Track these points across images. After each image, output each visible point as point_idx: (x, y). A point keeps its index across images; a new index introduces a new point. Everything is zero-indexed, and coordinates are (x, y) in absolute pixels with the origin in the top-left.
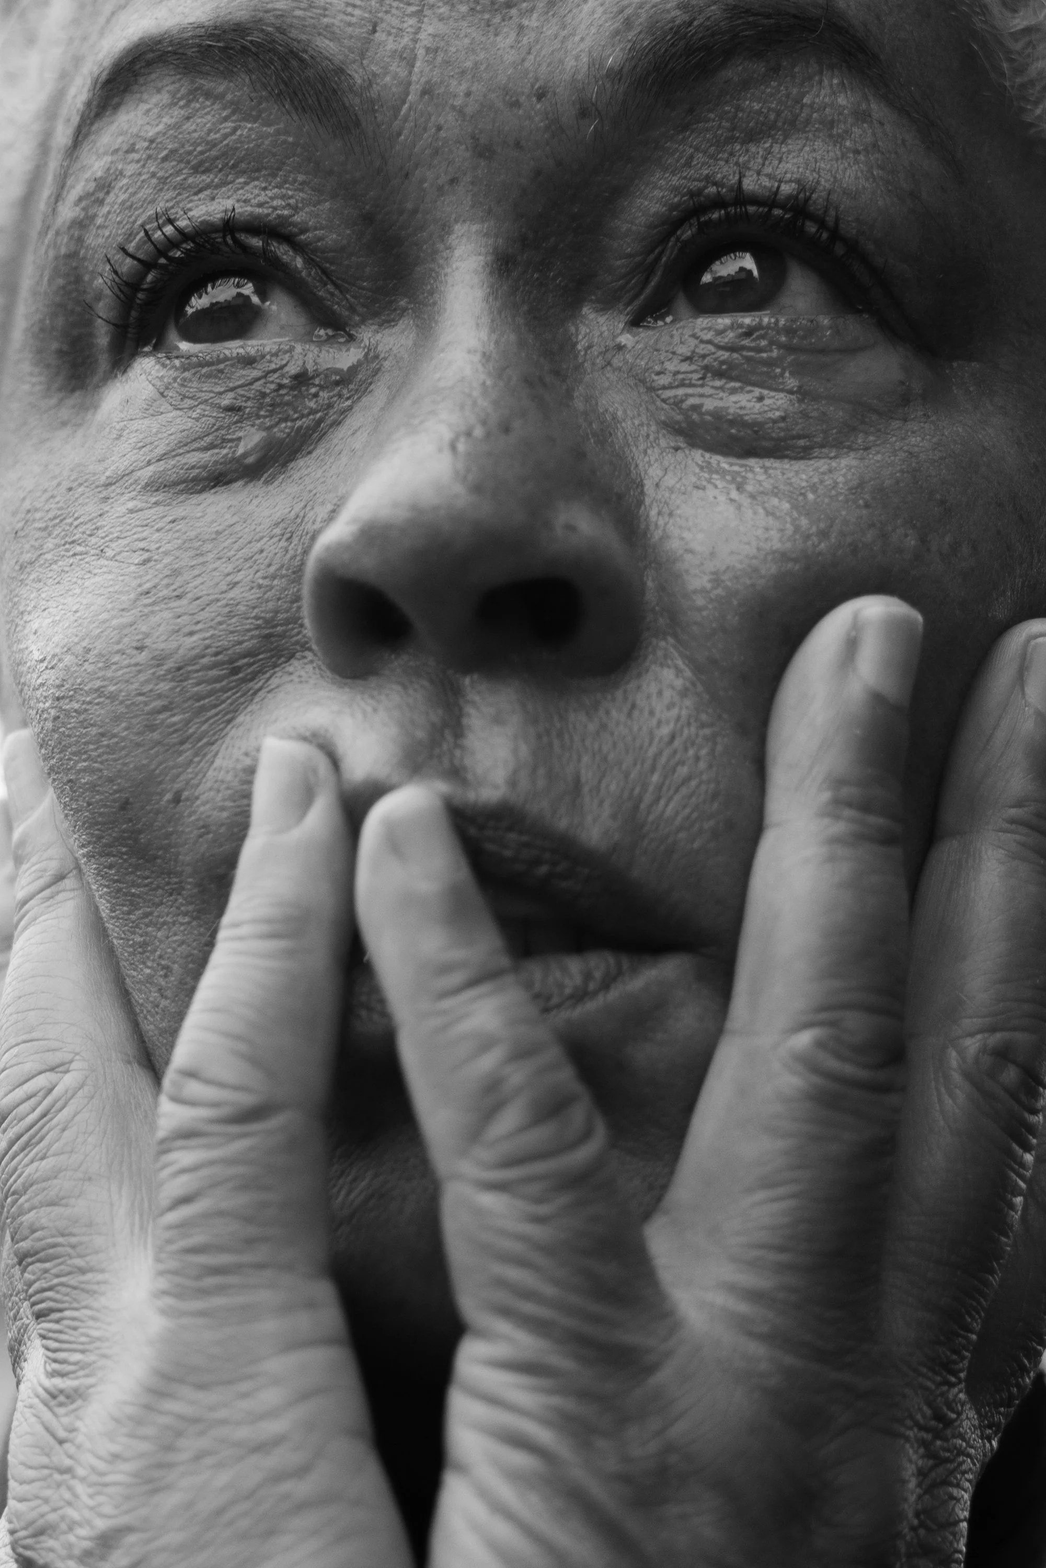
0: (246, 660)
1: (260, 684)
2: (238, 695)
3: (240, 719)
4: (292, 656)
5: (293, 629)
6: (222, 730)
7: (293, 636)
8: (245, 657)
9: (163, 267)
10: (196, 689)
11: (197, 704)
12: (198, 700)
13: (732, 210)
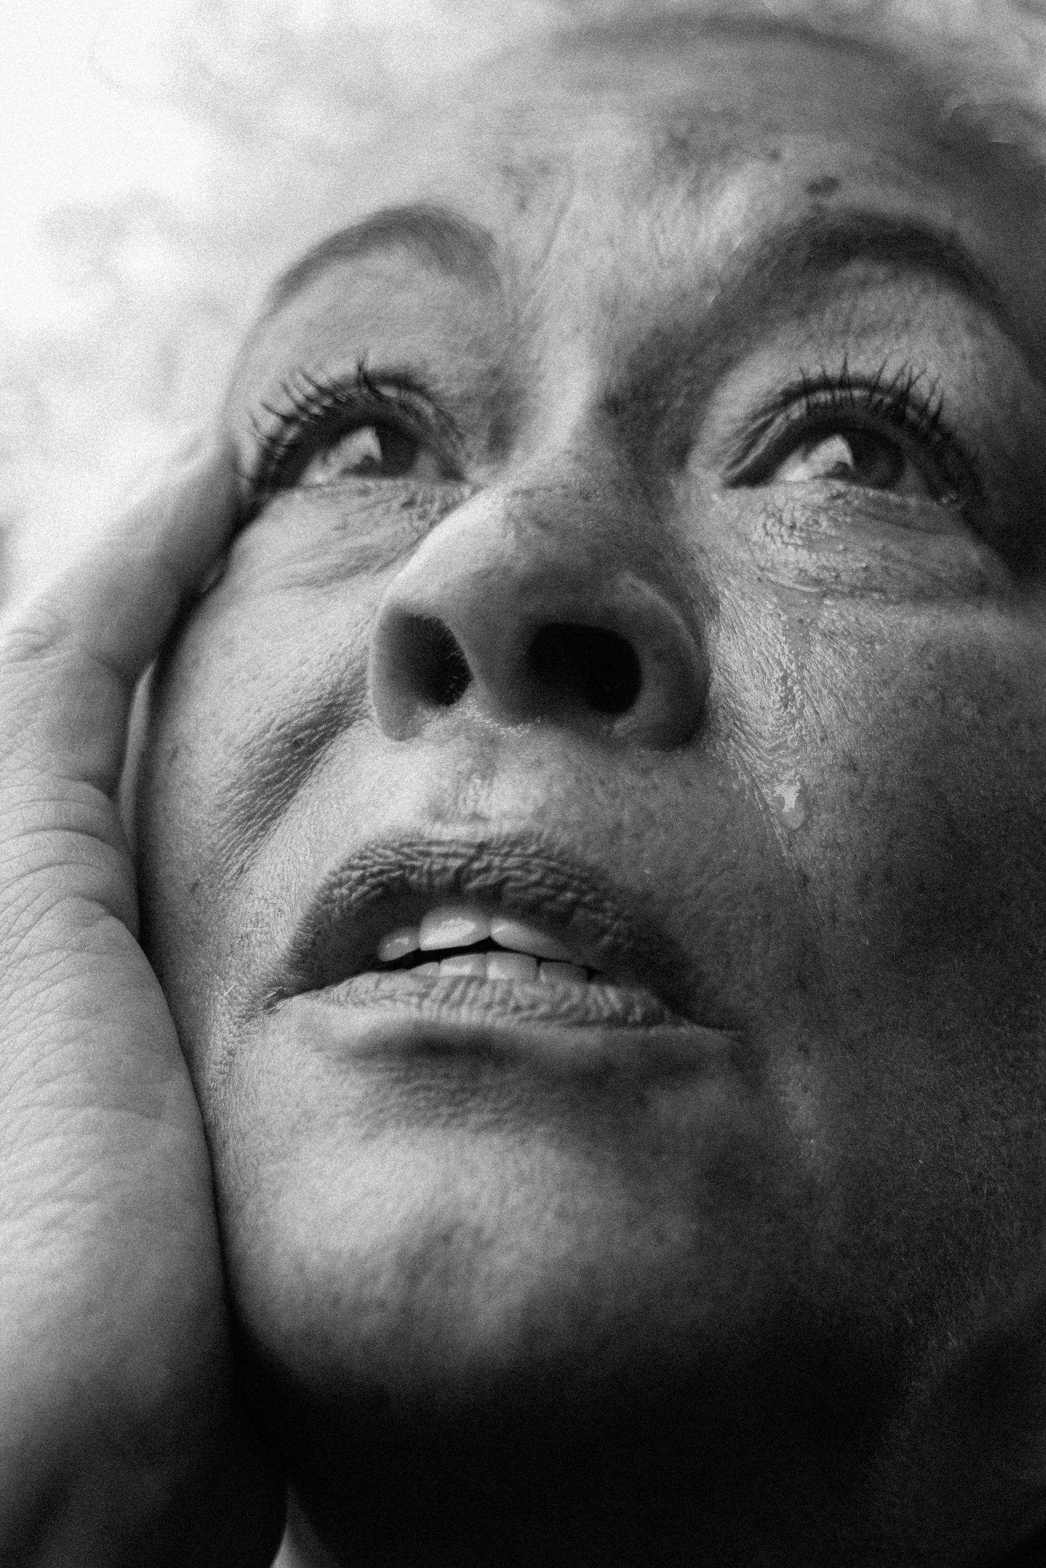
0: (307, 732)
1: (319, 756)
2: (300, 768)
3: (301, 792)
4: (349, 724)
5: (354, 699)
6: (285, 804)
7: (354, 705)
8: (306, 728)
9: (303, 424)
10: (261, 764)
11: (263, 780)
12: (264, 776)
13: (838, 394)
